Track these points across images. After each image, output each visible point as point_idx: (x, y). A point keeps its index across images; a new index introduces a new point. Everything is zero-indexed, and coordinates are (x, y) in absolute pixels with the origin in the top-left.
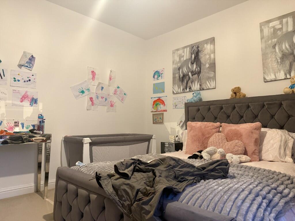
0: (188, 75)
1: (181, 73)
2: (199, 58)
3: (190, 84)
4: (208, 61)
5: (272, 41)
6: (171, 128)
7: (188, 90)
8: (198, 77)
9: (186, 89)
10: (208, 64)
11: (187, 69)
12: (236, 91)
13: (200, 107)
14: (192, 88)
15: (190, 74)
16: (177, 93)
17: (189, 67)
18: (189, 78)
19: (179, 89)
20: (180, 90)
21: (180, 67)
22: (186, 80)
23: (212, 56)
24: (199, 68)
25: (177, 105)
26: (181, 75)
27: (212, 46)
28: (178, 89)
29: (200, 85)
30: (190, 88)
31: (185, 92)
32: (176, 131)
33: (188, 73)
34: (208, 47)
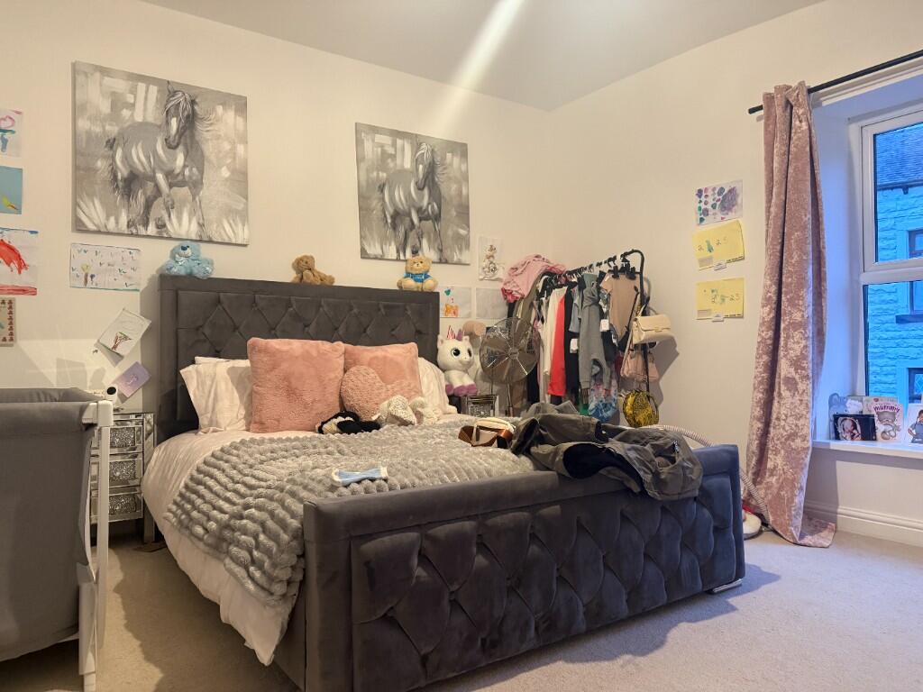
0: (153, 178)
1: (122, 162)
2: (197, 138)
3: (158, 210)
4: (229, 161)
5: (378, 174)
6: (60, 363)
7: (152, 230)
8: (194, 199)
9: (146, 225)
10: (228, 168)
11: (148, 158)
12: (302, 265)
13: (221, 294)
14: (169, 226)
15: (160, 177)
16: (99, 232)
17: (155, 152)
18: (158, 191)
19: (112, 219)
20: (117, 223)
21: (115, 139)
22: (144, 193)
23: (240, 149)
24: (194, 170)
25: (92, 276)
26: (123, 172)
27: (240, 120)
28: (108, 218)
29: (201, 225)
30: (161, 226)
31: (137, 235)
32: (85, 372)
33: (154, 173)
34: (227, 119)
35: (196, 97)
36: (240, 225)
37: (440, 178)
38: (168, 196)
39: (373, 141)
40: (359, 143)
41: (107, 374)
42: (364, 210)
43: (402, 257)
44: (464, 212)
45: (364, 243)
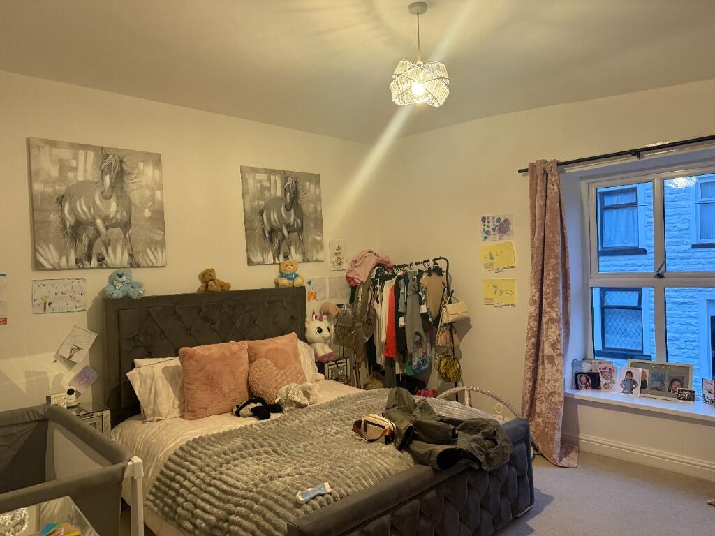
0: (94, 223)
1: (69, 214)
2: (125, 189)
3: (98, 248)
4: (150, 204)
5: (258, 203)
6: (28, 374)
7: (94, 263)
8: (125, 235)
9: (89, 260)
10: (149, 210)
11: (89, 208)
12: (207, 277)
14: (107, 259)
15: (99, 222)
16: (54, 269)
17: (94, 203)
18: (98, 233)
19: (64, 259)
20: (68, 261)
21: (63, 197)
22: (87, 236)
23: (158, 193)
24: (125, 214)
25: (50, 304)
26: (70, 221)
27: (157, 172)
28: (60, 258)
29: (131, 256)
30: (101, 260)
31: (83, 268)
32: (47, 379)
33: (94, 219)
34: (148, 173)
35: (123, 158)
36: (160, 253)
37: (302, 200)
38: (106, 235)
39: (254, 178)
40: (244, 180)
41: (64, 378)
42: (249, 231)
43: (277, 262)
44: (319, 222)
45: (250, 254)
